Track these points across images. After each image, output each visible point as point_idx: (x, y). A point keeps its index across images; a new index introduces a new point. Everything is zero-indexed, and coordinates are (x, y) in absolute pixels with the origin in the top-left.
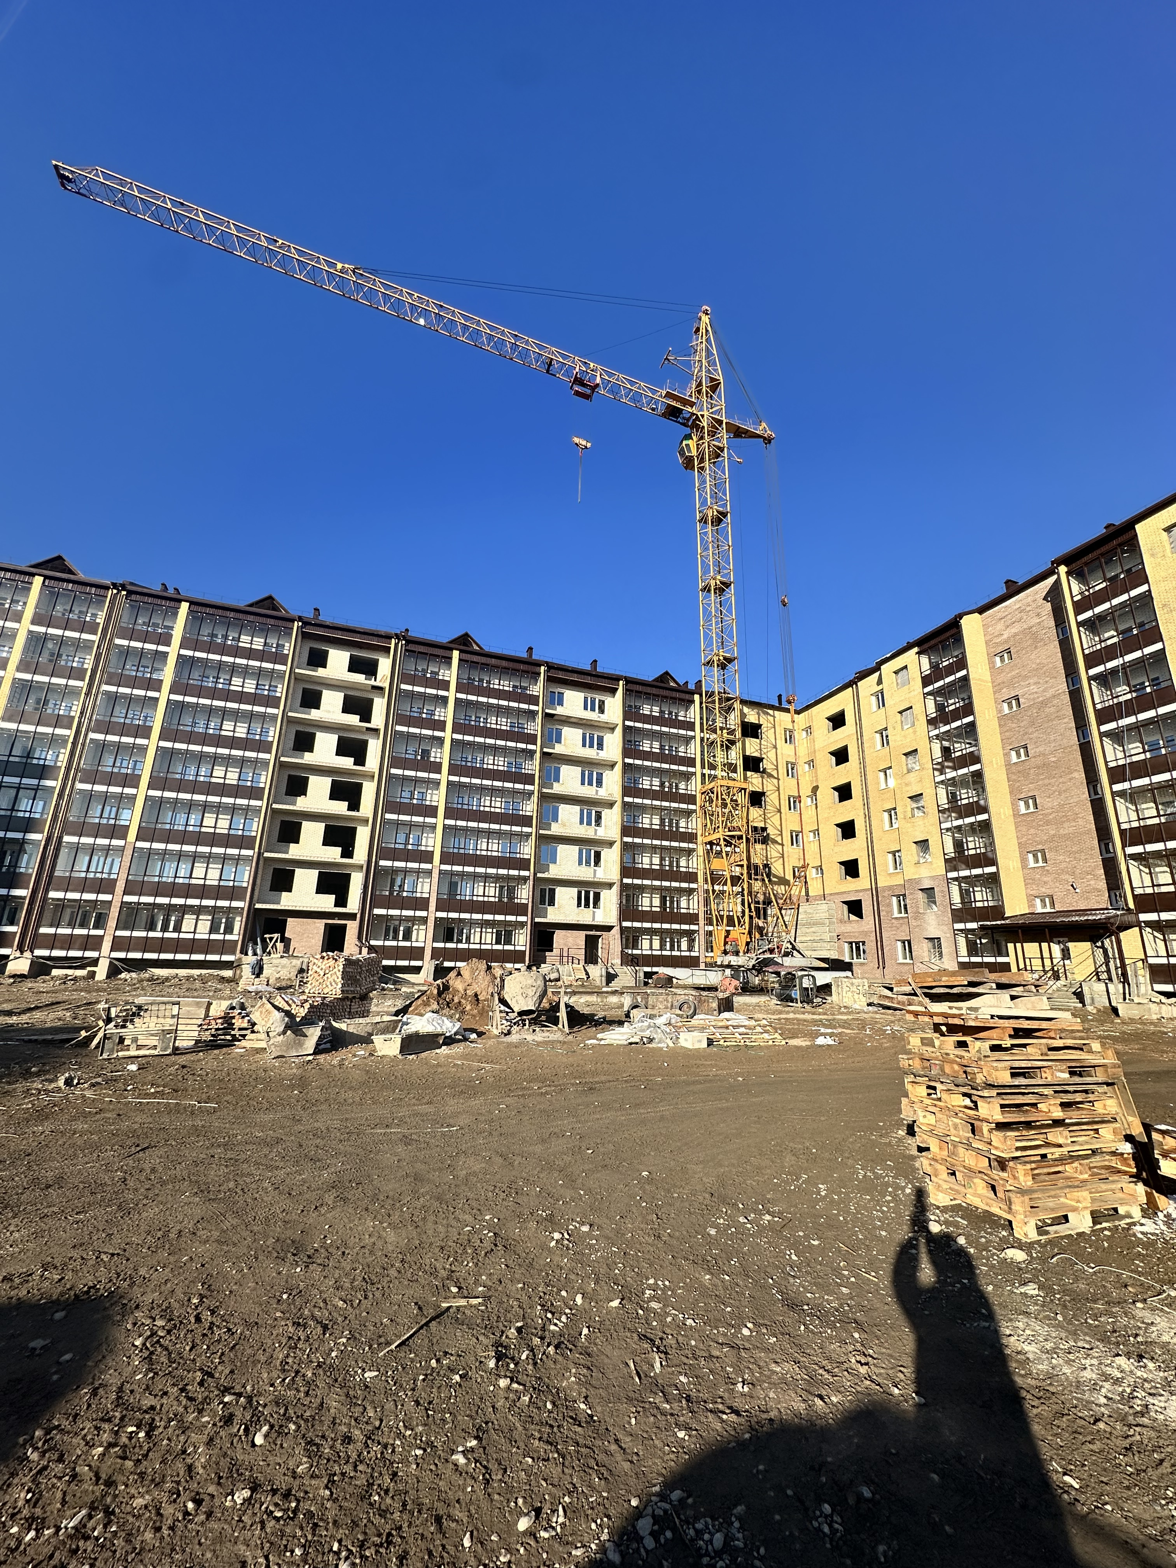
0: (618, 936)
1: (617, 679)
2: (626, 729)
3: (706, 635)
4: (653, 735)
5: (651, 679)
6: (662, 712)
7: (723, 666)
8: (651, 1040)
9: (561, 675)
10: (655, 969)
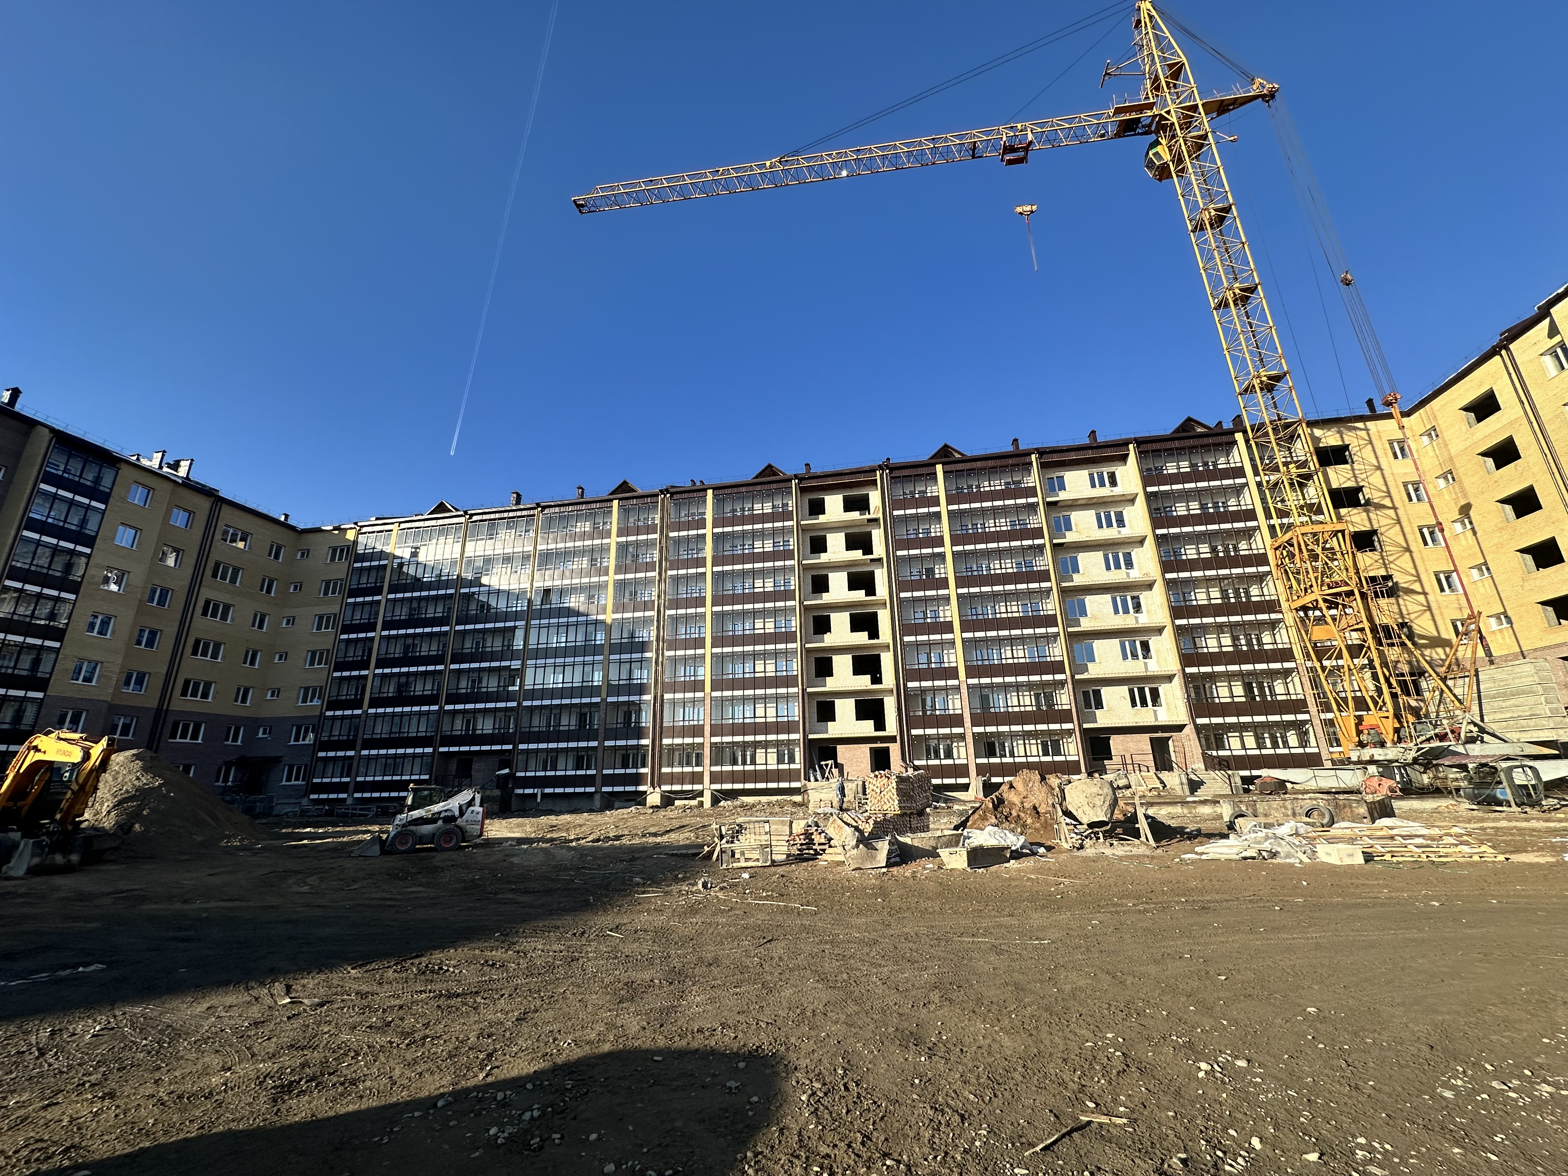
0: (1194, 736)
1: (1126, 444)
2: (1149, 497)
3: (1234, 359)
4: (1186, 496)
5: (1169, 432)
6: (1193, 466)
7: (1268, 388)
8: (1274, 855)
9: (1056, 458)
10: (1255, 773)
